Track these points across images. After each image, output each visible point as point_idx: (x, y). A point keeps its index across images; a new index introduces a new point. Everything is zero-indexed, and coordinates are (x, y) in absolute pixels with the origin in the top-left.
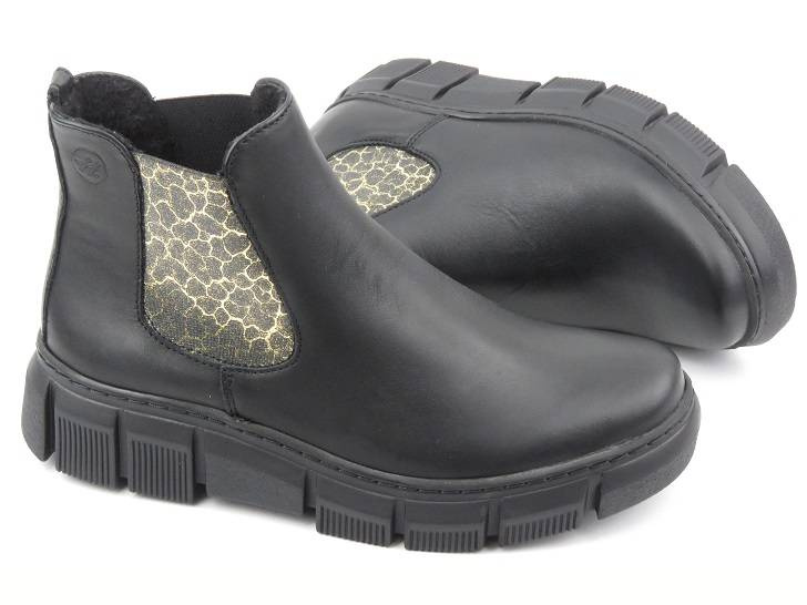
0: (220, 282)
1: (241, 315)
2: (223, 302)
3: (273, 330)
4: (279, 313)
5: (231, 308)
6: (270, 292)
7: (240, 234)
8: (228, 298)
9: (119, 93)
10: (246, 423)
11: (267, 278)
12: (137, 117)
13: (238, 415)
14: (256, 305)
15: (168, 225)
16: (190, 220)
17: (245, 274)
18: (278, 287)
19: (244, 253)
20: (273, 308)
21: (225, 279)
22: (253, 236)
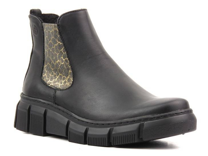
4: (70, 71)
6: (68, 64)
7: (61, 44)
13: (56, 103)
16: (51, 41)
18: (70, 62)
19: (62, 50)
21: (58, 61)
22: (64, 44)
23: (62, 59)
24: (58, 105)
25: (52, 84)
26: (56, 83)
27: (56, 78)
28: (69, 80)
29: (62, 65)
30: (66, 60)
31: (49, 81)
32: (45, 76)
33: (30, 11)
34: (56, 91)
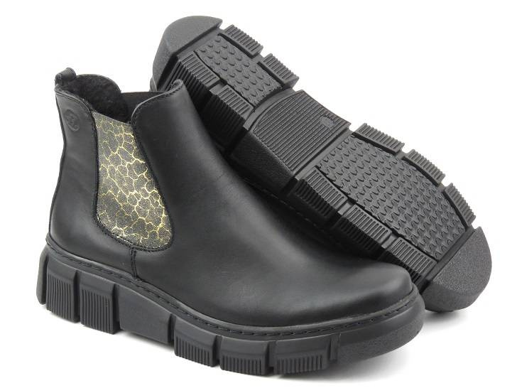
0: (133, 193)
1: (144, 216)
2: (135, 206)
3: (160, 225)
4: (164, 215)
5: (139, 210)
6: (158, 201)
7: (141, 162)
8: (138, 204)
9: (101, 86)
10: (141, 281)
11: (157, 192)
12: (109, 101)
13: (137, 277)
14: (152, 209)
15: (108, 156)
16: (117, 152)
17: (145, 188)
18: (163, 198)
19: (144, 174)
20: (160, 212)
21: (135, 191)
22: (148, 163)
23: (144, 190)
24: (145, 281)
25: (125, 236)
26: (133, 234)
27: (132, 223)
28: (162, 232)
29: (143, 201)
30: (154, 195)
31: (116, 227)
32: (104, 216)
34: (135, 252)
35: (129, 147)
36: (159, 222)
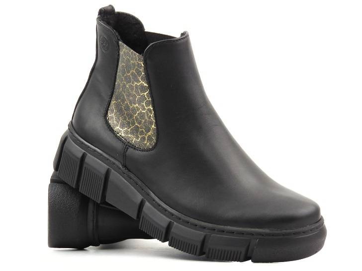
23: (143, 105)
24: (129, 171)
25: (123, 135)
26: (129, 135)
27: (130, 127)
28: (150, 138)
29: (141, 113)
30: (149, 110)
31: (118, 127)
33: (98, 11)
34: (128, 148)
35: (139, 73)
36: (148, 131)
